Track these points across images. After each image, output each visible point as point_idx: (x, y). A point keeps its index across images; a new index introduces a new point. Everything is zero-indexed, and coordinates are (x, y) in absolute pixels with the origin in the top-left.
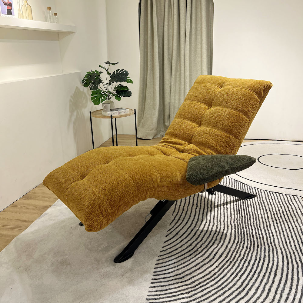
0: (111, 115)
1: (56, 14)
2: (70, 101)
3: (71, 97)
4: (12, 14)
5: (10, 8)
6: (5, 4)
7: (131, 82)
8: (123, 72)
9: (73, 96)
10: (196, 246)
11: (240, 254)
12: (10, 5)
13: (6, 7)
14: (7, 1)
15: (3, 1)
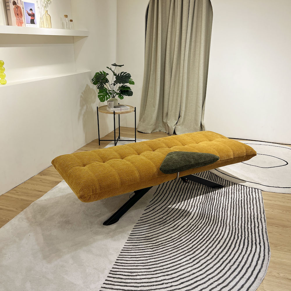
0: (114, 112)
1: (71, 21)
2: (81, 97)
4: (34, 24)
5: (33, 18)
6: (29, 15)
7: (133, 83)
8: (127, 74)
9: (83, 92)
10: (166, 219)
11: (198, 227)
12: (33, 15)
13: (30, 18)
14: (30, 12)
15: (27, 12)
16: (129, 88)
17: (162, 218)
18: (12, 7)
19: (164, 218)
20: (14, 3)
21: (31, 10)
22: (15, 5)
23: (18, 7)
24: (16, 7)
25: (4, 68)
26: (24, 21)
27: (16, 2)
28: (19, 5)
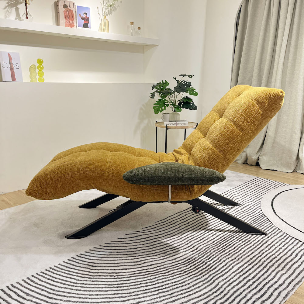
0: (166, 125)
1: (139, 28)
2: (141, 109)
3: (143, 105)
4: (88, 28)
5: (87, 22)
6: (83, 19)
7: (196, 94)
8: (187, 83)
9: (145, 105)
10: (139, 250)
11: (169, 272)
12: (87, 20)
13: (83, 21)
14: (84, 16)
15: (80, 16)
16: (192, 100)
17: (136, 248)
18: (62, 10)
19: (139, 249)
20: (65, 6)
21: (85, 14)
22: (65, 8)
23: (69, 11)
24: (67, 10)
25: (43, 66)
26: (75, 25)
27: (67, 5)
28: (71, 8)
